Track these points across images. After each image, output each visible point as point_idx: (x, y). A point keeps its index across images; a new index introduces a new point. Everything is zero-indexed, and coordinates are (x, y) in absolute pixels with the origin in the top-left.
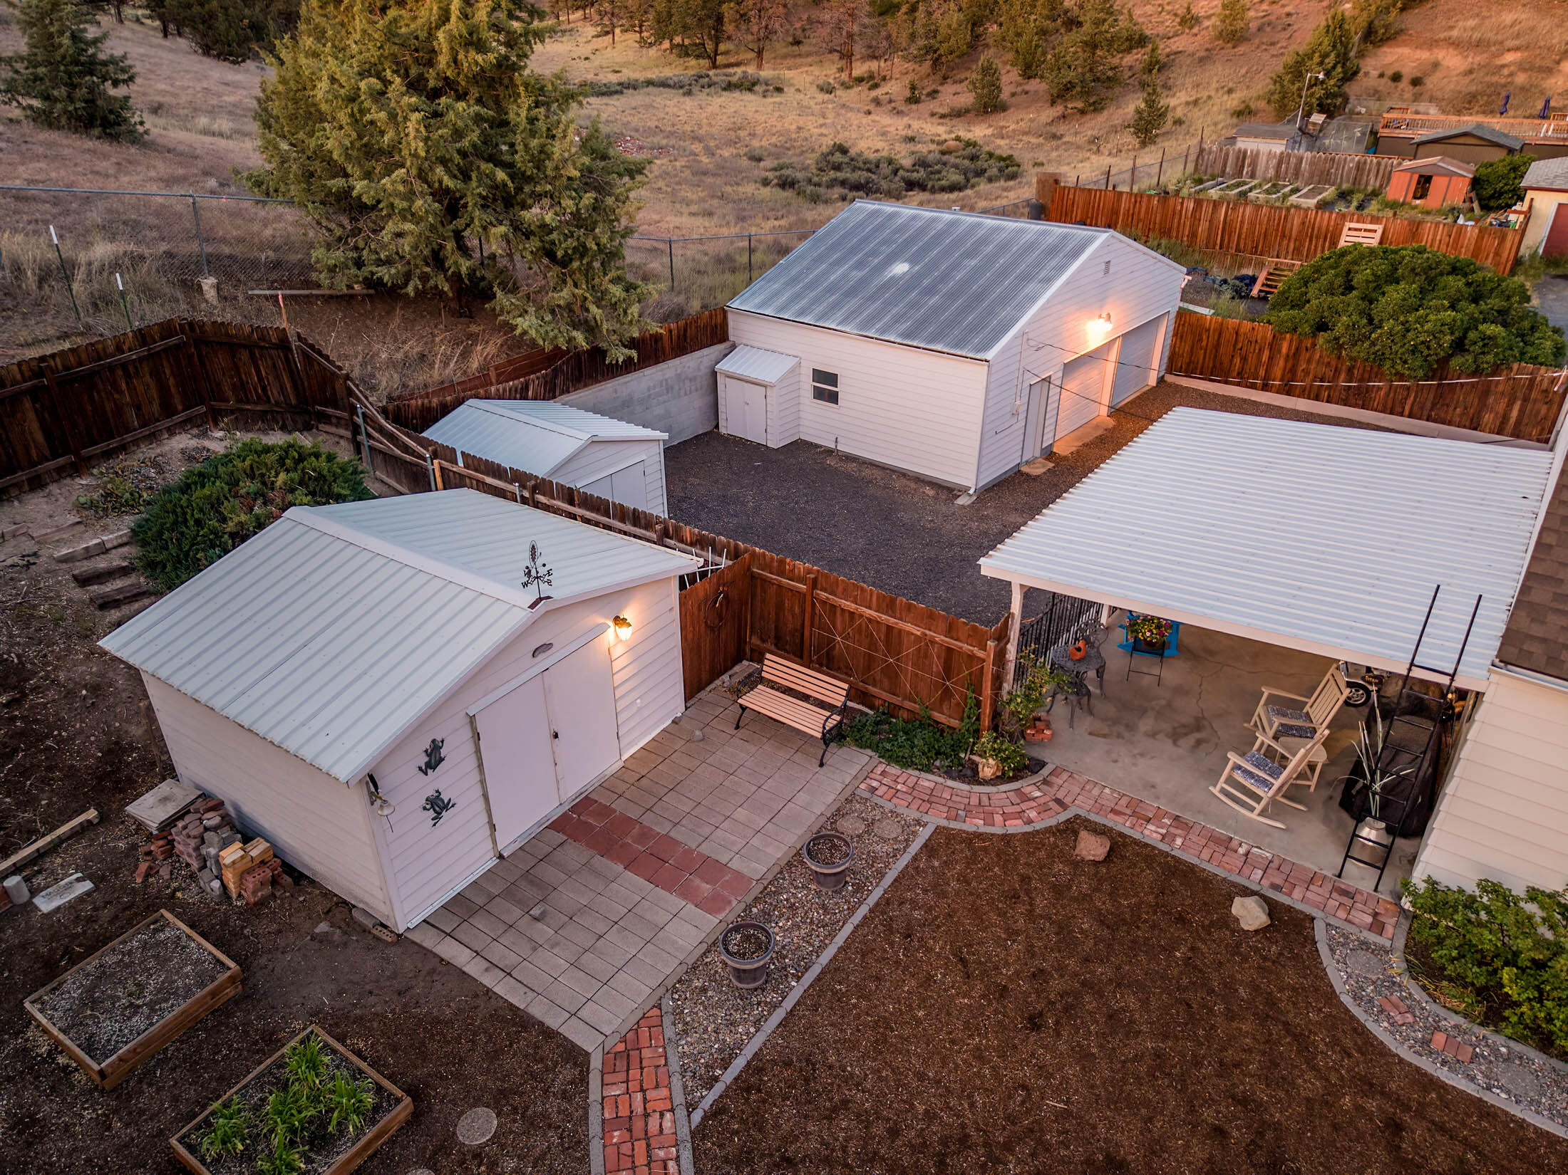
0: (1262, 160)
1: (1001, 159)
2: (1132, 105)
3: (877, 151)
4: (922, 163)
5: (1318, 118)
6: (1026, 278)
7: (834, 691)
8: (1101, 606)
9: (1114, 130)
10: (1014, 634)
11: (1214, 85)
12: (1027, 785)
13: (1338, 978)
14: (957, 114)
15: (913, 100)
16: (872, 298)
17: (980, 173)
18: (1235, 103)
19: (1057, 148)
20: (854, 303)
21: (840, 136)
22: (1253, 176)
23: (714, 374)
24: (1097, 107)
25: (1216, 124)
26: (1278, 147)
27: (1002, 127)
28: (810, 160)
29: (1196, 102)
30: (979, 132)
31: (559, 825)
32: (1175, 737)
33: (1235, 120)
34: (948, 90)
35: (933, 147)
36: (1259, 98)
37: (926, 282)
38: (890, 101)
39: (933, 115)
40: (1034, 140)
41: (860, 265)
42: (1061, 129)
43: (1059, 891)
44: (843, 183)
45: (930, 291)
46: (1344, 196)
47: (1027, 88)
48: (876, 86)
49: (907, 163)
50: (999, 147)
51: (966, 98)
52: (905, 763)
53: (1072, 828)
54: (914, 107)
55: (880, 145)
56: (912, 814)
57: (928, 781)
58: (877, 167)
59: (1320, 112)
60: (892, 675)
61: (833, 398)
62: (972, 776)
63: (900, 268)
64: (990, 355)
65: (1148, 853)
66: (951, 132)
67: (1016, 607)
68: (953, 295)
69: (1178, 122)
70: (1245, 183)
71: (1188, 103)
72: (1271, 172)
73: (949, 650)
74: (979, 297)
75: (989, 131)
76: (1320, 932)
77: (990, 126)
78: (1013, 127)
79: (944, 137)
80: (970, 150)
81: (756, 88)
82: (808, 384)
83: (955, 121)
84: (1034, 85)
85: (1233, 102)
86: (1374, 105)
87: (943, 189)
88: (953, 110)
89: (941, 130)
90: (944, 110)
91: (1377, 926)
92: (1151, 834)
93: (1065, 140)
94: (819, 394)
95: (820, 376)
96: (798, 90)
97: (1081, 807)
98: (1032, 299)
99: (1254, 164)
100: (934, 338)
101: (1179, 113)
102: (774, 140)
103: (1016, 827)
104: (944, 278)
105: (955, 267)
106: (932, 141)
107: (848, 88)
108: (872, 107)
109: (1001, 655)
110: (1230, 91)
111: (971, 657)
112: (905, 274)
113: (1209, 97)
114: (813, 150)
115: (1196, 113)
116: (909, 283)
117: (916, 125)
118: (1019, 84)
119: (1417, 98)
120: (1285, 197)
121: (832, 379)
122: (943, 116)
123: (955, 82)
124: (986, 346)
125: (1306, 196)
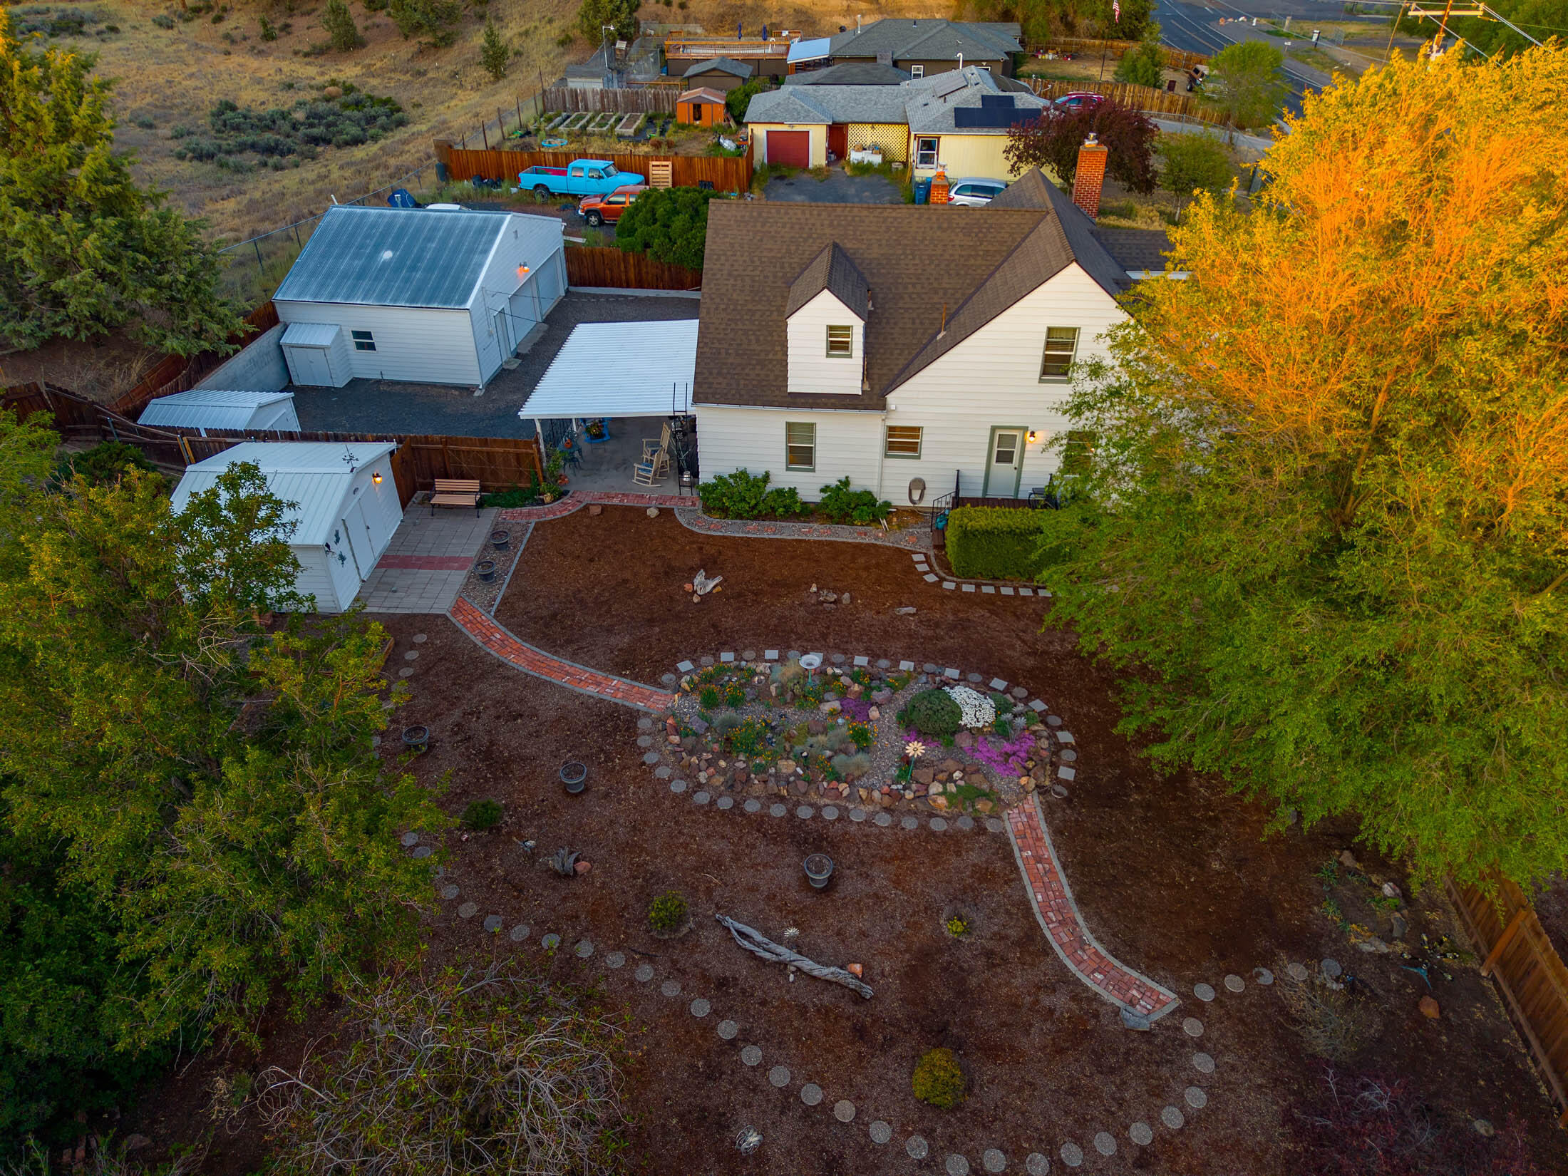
0: (590, 96)
1: (385, 103)
2: (478, 39)
3: (263, 103)
4: (315, 117)
5: (621, 45)
6: (471, 251)
7: (474, 485)
8: (571, 420)
9: (468, 63)
10: (541, 441)
11: (536, 16)
12: (565, 500)
13: (682, 520)
14: (318, 52)
15: (268, 37)
16: (377, 279)
17: (371, 120)
18: (557, 32)
19: (426, 85)
20: (365, 284)
21: (217, 88)
22: (586, 109)
23: (280, 347)
24: (446, 41)
25: (548, 54)
26: (597, 85)
27: (369, 65)
28: (205, 122)
29: (526, 33)
30: (349, 71)
31: (379, 566)
32: (616, 468)
33: (561, 49)
34: (299, 22)
35: (315, 94)
36: (574, 27)
37: (408, 263)
38: (245, 39)
39: (296, 53)
40: (402, 77)
41: (356, 256)
42: (422, 64)
43: (588, 527)
44: (253, 146)
45: (413, 268)
46: (650, 120)
47: (376, 20)
48: (218, 19)
49: (299, 115)
50: (374, 88)
51: (321, 35)
52: (514, 506)
53: (586, 508)
54: (273, 44)
55: (263, 96)
56: (524, 521)
57: (525, 510)
58: (274, 122)
59: (622, 39)
60: (494, 474)
61: (371, 347)
62: (543, 503)
63: (387, 255)
64: (468, 305)
65: (615, 507)
66: (323, 74)
67: (539, 429)
68: (430, 269)
69: (518, 54)
70: (581, 117)
71: (520, 35)
72: (598, 105)
73: (517, 454)
74: (447, 268)
75: (357, 70)
76: (676, 512)
77: (357, 64)
78: (379, 64)
79: (320, 80)
80: (352, 97)
81: (85, 28)
82: (351, 341)
83: (320, 60)
84: (381, 17)
85: (555, 31)
86: (659, 28)
87: (347, 143)
88: (314, 47)
89: (312, 71)
90: (307, 49)
91: (694, 504)
92: (616, 501)
93: (430, 75)
94: (360, 346)
95: (357, 334)
96: (134, 27)
97: (588, 500)
98: (481, 265)
99: (585, 100)
100: (430, 300)
101: (516, 43)
102: (149, 99)
103: (565, 513)
104: (419, 258)
105: (423, 249)
106: (312, 87)
107: (188, 20)
108: (226, 45)
109: (539, 449)
110: (550, 21)
111: (527, 454)
112: (391, 259)
113: (536, 28)
114: (198, 108)
115: (530, 44)
116: (397, 265)
117: (286, 66)
118: (367, 18)
119: (686, 20)
120: (613, 127)
121: (368, 335)
122: (307, 55)
123: (303, 14)
124: (464, 300)
125: (626, 126)
